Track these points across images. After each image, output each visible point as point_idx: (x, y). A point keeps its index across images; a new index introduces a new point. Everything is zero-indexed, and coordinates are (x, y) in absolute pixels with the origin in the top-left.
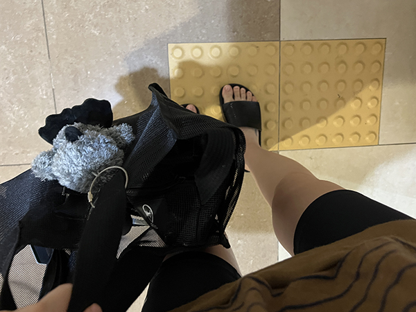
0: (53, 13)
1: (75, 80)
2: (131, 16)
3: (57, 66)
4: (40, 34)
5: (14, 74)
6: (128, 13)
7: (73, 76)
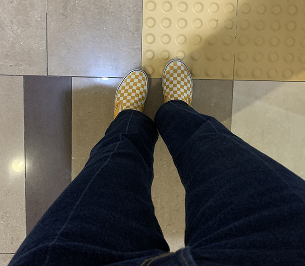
7: (62, 4)
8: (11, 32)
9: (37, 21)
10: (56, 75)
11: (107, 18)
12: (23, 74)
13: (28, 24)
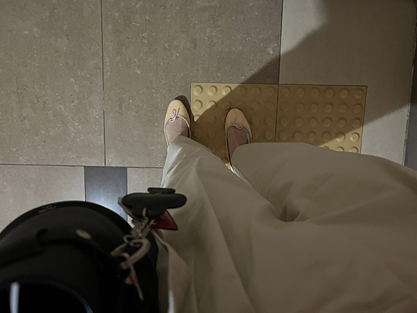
0: (109, 57)
1: (120, 106)
2: (165, 61)
3: (108, 95)
4: (99, 71)
5: (77, 99)
6: (163, 59)
7: (119, 103)
8: (72, 128)
9: (95, 118)
10: (113, 165)
11: (159, 115)
12: (84, 164)
13: (87, 121)
